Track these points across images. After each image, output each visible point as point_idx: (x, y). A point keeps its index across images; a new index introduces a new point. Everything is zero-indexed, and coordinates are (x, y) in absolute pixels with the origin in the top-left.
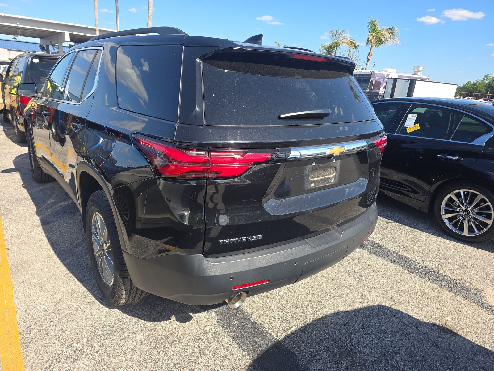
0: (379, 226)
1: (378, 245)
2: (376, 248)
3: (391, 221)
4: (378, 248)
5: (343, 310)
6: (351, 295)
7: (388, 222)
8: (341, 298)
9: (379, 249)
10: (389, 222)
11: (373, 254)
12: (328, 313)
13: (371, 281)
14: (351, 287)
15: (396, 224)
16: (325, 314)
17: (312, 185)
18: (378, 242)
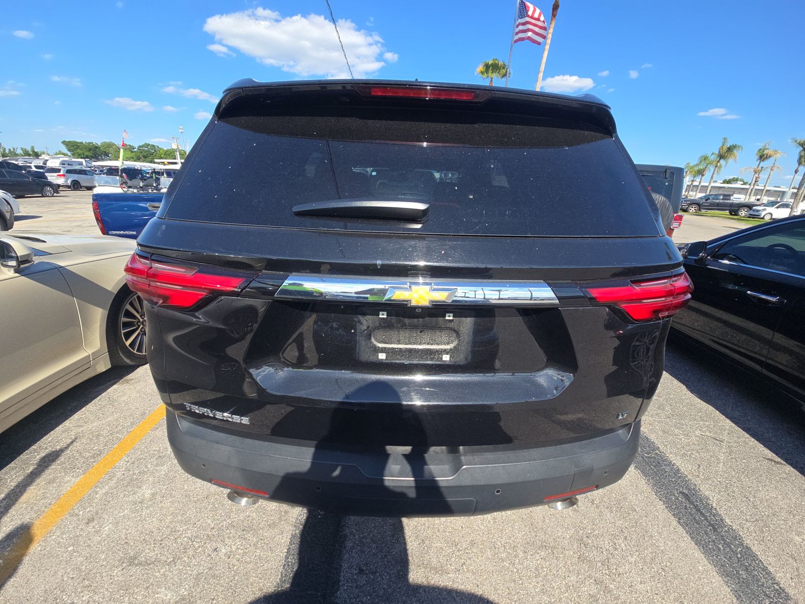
0: (739, 460)
1: (704, 501)
2: (691, 503)
3: (779, 460)
4: (696, 507)
5: (496, 599)
6: (541, 579)
7: (768, 459)
8: (515, 570)
9: (698, 510)
10: (771, 460)
11: (674, 515)
12: (463, 587)
13: (614, 571)
14: (556, 561)
15: (789, 468)
16: (455, 586)
17: (382, 356)
18: (707, 493)
